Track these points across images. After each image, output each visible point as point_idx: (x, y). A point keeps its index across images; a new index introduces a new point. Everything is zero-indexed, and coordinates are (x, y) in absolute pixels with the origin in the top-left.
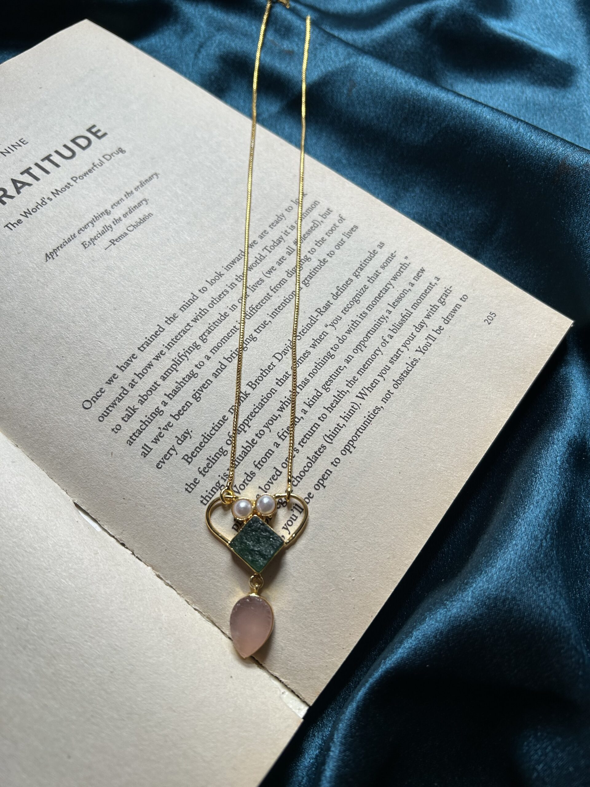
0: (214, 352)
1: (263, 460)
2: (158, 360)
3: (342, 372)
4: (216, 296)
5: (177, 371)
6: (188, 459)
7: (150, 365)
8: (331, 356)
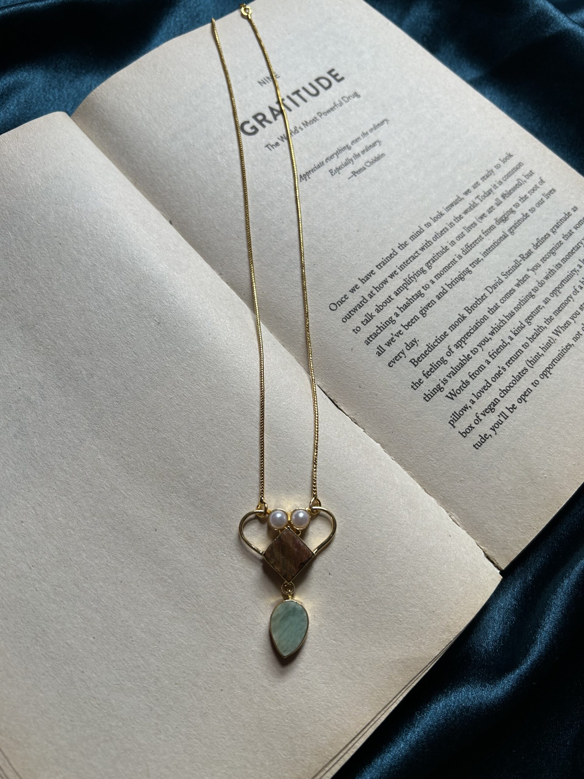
0: (438, 278)
1: (476, 372)
2: (392, 278)
3: (541, 310)
4: (439, 231)
5: (407, 289)
6: (415, 362)
7: (386, 282)
8: (532, 296)
